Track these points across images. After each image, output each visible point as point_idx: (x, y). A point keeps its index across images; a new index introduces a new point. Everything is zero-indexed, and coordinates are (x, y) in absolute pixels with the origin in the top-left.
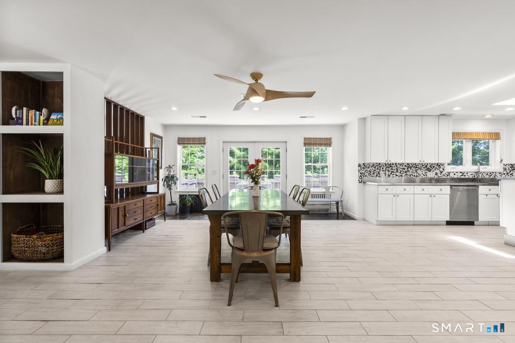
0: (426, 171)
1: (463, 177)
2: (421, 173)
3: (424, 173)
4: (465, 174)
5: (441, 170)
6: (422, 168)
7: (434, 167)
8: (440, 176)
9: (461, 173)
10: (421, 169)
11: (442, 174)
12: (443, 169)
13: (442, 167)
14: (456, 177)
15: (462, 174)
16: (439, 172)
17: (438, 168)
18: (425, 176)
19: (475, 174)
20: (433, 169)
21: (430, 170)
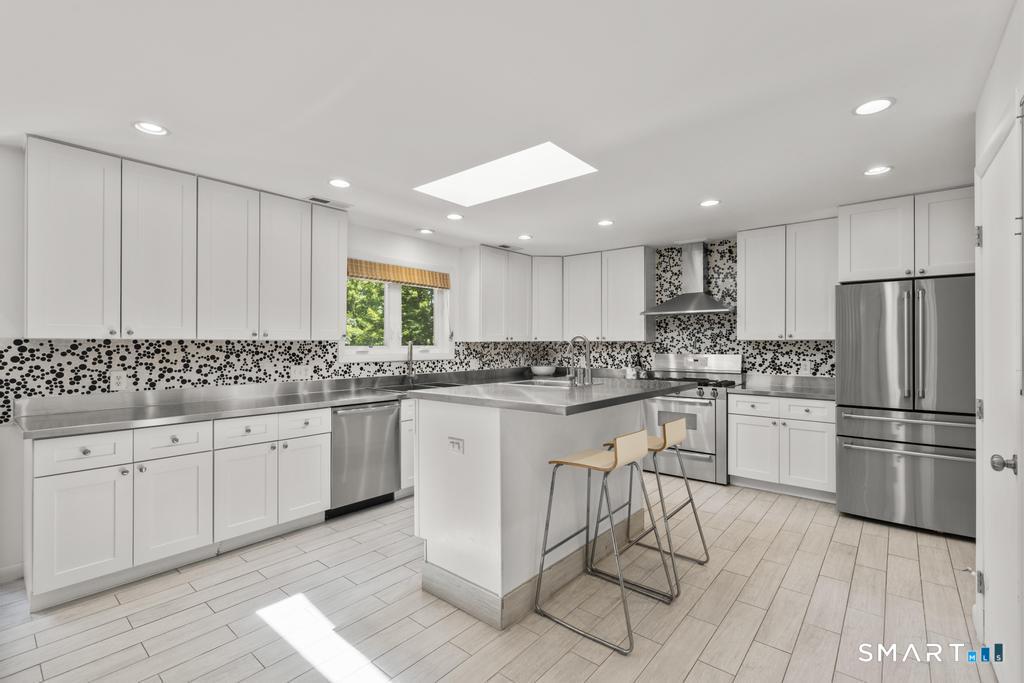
0: (287, 363)
1: (380, 374)
2: (271, 370)
3: (281, 370)
4: (384, 368)
5: (329, 358)
6: (276, 354)
7: (310, 351)
8: (325, 374)
9: (376, 364)
10: (271, 358)
11: (331, 370)
12: (335, 357)
13: (331, 350)
14: (364, 375)
15: (378, 367)
16: (323, 366)
17: (320, 352)
18: (285, 378)
19: (406, 366)
20: (308, 357)
21: (298, 361)
